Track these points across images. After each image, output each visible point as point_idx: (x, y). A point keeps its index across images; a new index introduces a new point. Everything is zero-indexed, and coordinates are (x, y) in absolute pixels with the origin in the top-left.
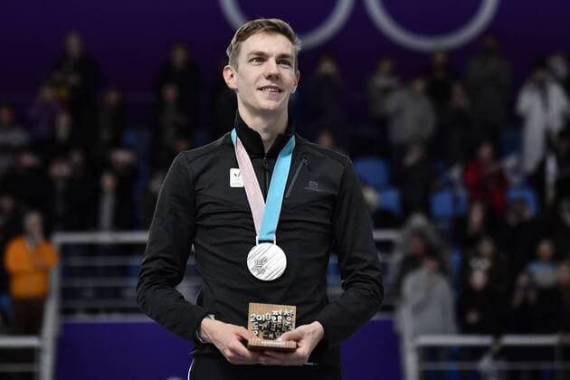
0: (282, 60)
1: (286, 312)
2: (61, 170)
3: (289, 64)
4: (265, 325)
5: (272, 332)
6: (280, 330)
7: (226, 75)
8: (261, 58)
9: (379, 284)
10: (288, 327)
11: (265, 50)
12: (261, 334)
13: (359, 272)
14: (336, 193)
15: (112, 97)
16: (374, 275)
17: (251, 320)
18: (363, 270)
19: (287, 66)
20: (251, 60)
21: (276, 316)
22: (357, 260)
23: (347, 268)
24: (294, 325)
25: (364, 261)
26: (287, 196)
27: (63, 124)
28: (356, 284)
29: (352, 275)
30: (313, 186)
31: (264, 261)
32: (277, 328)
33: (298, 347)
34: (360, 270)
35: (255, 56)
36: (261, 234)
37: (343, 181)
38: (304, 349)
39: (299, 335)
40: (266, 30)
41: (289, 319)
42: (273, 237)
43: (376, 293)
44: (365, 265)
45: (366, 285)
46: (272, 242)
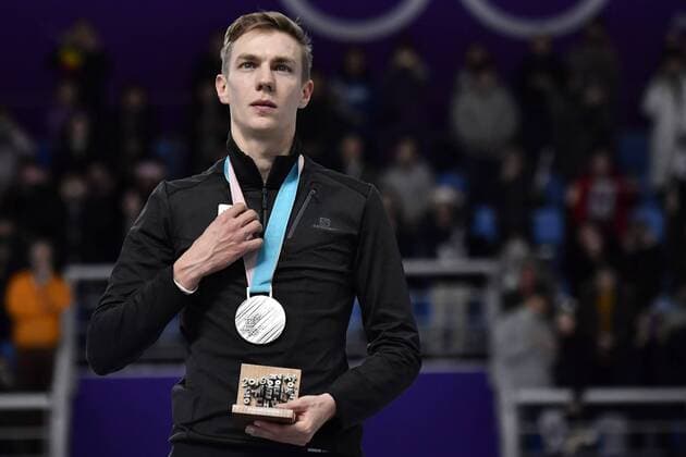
0: (279, 64)
1: (287, 377)
2: (74, 189)
3: (290, 70)
4: (258, 391)
5: (267, 400)
6: (278, 397)
7: (219, 86)
8: (252, 62)
9: (413, 348)
10: (288, 396)
11: (257, 53)
12: (254, 401)
13: (387, 334)
14: (355, 232)
15: (134, 99)
16: (408, 336)
17: (242, 384)
18: (394, 330)
19: (286, 73)
20: (240, 66)
21: (274, 381)
22: (386, 318)
23: (374, 328)
24: (297, 392)
25: (394, 319)
26: (289, 237)
27: (79, 132)
28: (384, 347)
29: (380, 336)
30: (324, 224)
31: (256, 319)
32: (273, 396)
33: (297, 420)
34: (388, 331)
35: (244, 61)
36: (254, 284)
37: (363, 217)
38: (306, 423)
39: (303, 405)
40: (259, 27)
41: (291, 384)
42: (269, 288)
43: (409, 359)
44: (396, 324)
45: (397, 350)
46: (267, 294)
